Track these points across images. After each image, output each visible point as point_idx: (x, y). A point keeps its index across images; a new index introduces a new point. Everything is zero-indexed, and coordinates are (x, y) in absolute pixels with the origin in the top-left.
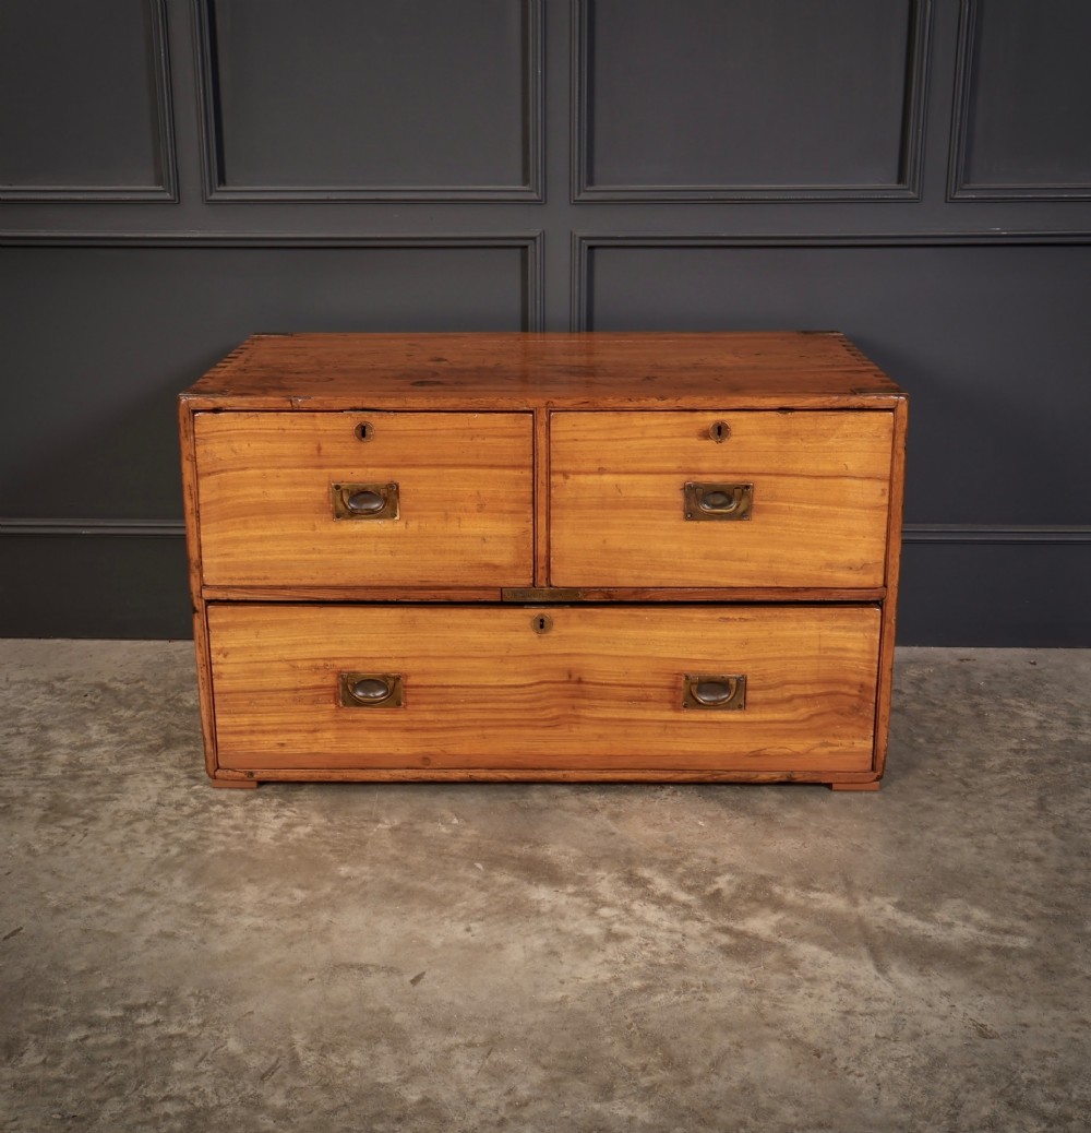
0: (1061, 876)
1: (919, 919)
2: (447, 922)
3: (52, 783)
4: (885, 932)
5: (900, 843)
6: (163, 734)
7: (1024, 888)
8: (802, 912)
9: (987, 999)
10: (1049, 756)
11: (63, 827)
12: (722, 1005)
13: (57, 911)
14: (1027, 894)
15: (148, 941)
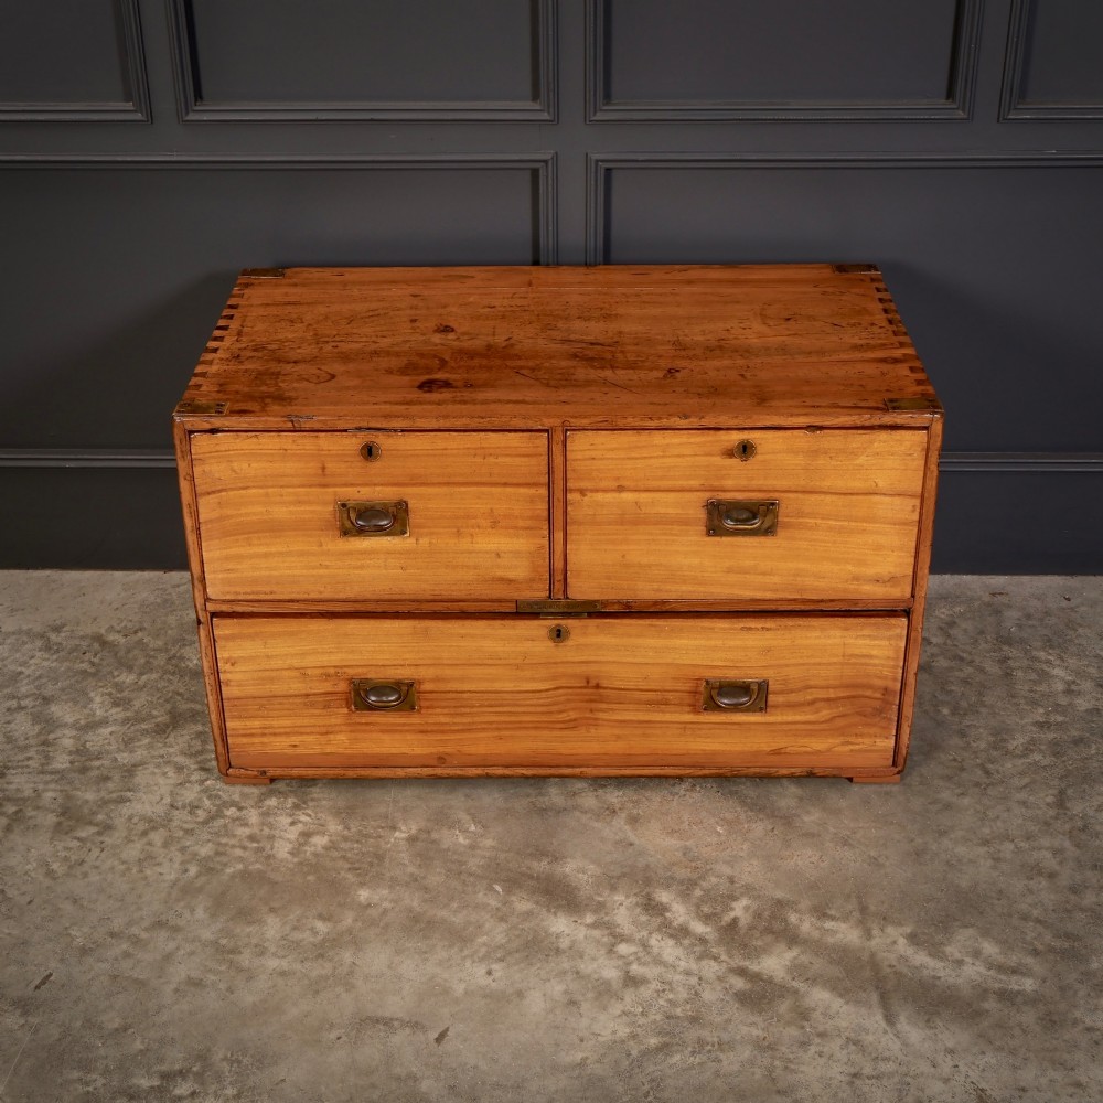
0: (1073, 897)
1: (930, 955)
2: (468, 963)
3: (62, 778)
4: (896, 973)
5: (917, 855)
6: (168, 707)
7: (1035, 913)
8: (815, 946)
9: (990, 1058)
10: (1075, 733)
11: (79, 839)
12: (736, 1067)
13: (84, 951)
14: (1038, 921)
15: (176, 990)
